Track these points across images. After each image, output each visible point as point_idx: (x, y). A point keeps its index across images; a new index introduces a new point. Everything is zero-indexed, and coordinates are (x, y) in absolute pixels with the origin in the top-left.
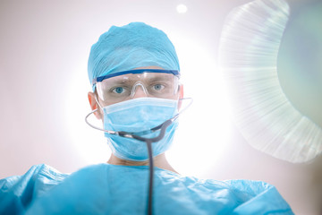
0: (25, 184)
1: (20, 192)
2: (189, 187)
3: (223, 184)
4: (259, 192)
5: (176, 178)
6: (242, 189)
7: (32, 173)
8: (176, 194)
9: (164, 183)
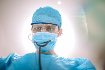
0: (8, 59)
1: (6, 62)
2: (62, 60)
3: (73, 59)
4: (84, 62)
5: (58, 57)
6: (79, 61)
7: (10, 56)
8: (57, 63)
9: (53, 59)
